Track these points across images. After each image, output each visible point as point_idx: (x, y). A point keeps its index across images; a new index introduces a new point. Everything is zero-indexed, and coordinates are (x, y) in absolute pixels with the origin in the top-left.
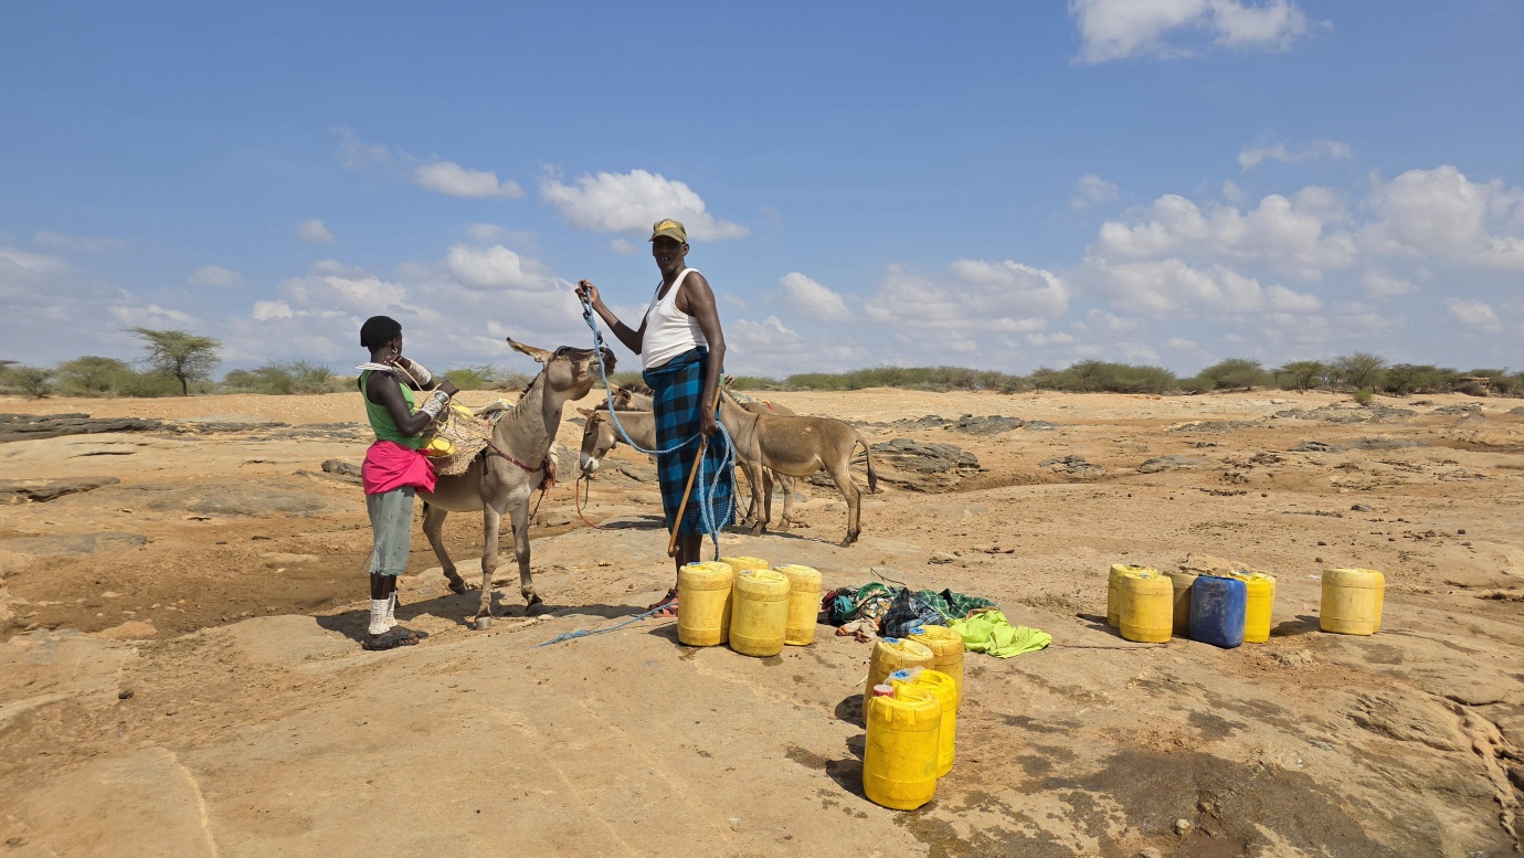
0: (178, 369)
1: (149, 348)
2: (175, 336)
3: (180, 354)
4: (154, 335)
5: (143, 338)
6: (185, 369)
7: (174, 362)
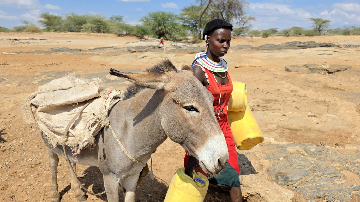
0: (319, 29)
1: (312, 23)
2: (319, 20)
3: (320, 24)
4: (314, 20)
5: (311, 21)
6: (320, 29)
7: (318, 27)
